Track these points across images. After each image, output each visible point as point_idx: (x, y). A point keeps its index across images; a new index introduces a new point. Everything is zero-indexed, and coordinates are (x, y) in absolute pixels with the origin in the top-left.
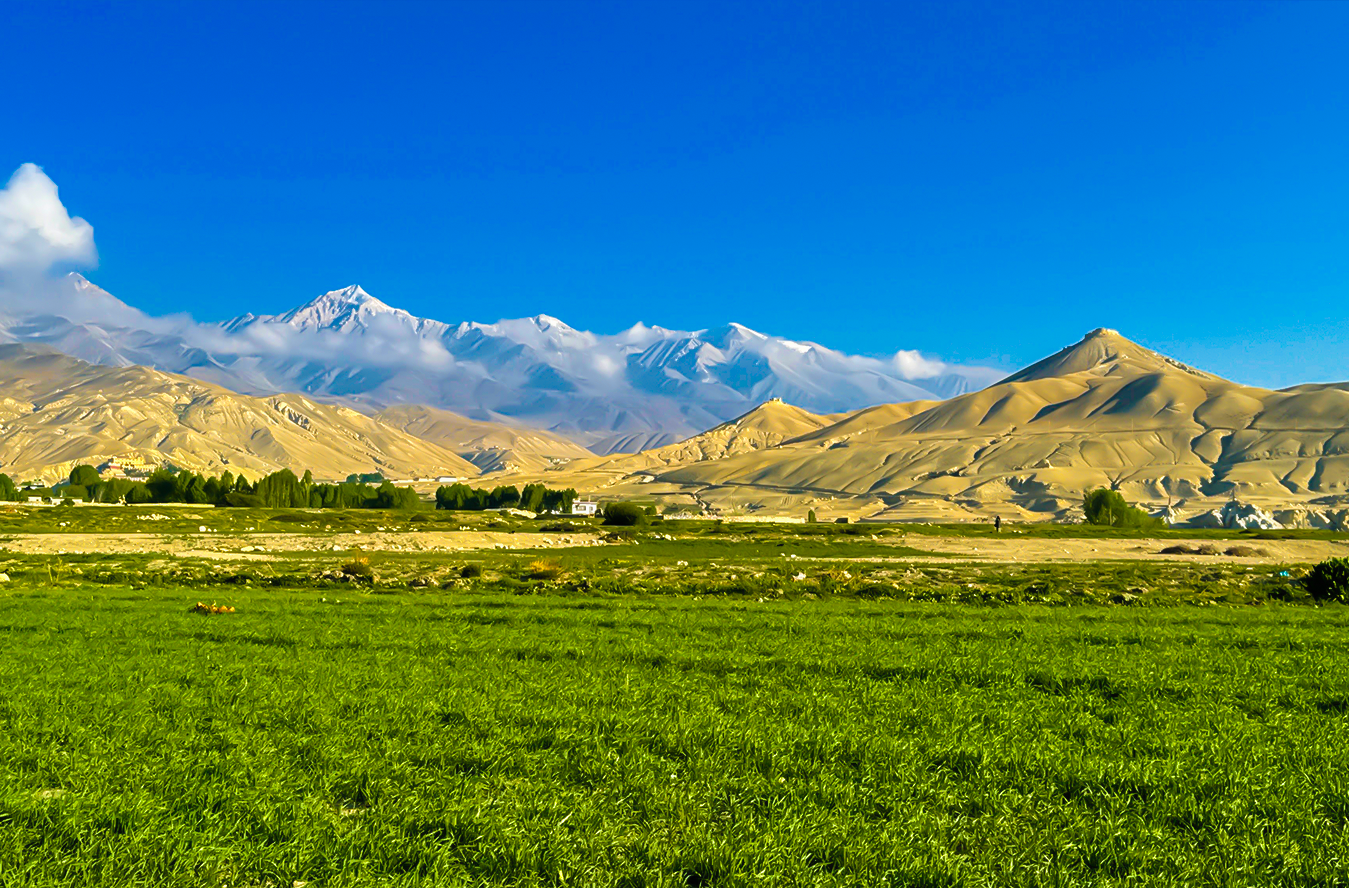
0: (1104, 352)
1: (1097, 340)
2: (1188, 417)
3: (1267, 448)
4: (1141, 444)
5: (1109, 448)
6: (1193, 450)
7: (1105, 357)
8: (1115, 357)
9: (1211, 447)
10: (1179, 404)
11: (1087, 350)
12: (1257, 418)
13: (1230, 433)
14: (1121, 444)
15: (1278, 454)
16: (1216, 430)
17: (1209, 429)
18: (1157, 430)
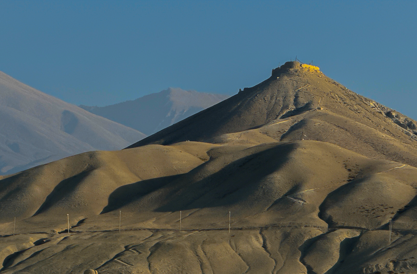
0: (292, 100)
1: (286, 79)
2: (314, 211)
3: (394, 258)
4: (236, 248)
5: (190, 253)
6: (302, 260)
7: (292, 107)
8: (307, 107)
9: (326, 254)
10: (307, 191)
11: (268, 96)
12: (401, 213)
13: (358, 234)
14: (208, 248)
15: (405, 266)
16: (341, 230)
17: (333, 226)
18: (262, 229)
